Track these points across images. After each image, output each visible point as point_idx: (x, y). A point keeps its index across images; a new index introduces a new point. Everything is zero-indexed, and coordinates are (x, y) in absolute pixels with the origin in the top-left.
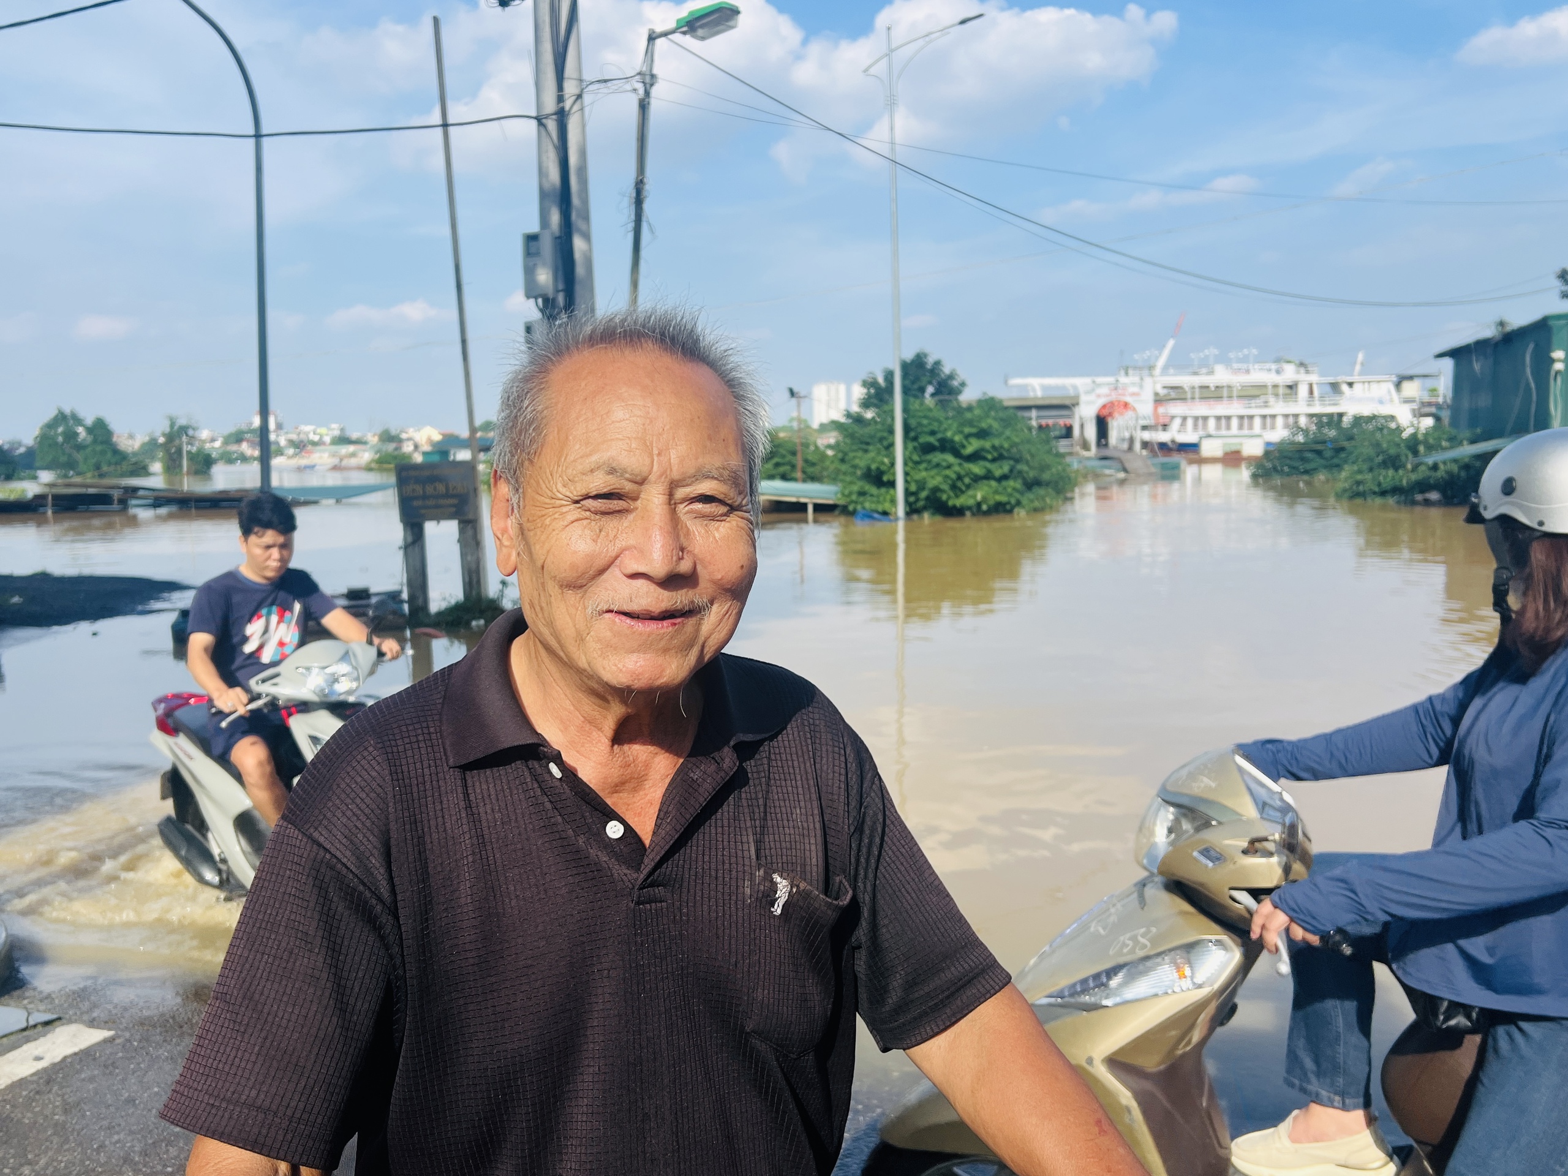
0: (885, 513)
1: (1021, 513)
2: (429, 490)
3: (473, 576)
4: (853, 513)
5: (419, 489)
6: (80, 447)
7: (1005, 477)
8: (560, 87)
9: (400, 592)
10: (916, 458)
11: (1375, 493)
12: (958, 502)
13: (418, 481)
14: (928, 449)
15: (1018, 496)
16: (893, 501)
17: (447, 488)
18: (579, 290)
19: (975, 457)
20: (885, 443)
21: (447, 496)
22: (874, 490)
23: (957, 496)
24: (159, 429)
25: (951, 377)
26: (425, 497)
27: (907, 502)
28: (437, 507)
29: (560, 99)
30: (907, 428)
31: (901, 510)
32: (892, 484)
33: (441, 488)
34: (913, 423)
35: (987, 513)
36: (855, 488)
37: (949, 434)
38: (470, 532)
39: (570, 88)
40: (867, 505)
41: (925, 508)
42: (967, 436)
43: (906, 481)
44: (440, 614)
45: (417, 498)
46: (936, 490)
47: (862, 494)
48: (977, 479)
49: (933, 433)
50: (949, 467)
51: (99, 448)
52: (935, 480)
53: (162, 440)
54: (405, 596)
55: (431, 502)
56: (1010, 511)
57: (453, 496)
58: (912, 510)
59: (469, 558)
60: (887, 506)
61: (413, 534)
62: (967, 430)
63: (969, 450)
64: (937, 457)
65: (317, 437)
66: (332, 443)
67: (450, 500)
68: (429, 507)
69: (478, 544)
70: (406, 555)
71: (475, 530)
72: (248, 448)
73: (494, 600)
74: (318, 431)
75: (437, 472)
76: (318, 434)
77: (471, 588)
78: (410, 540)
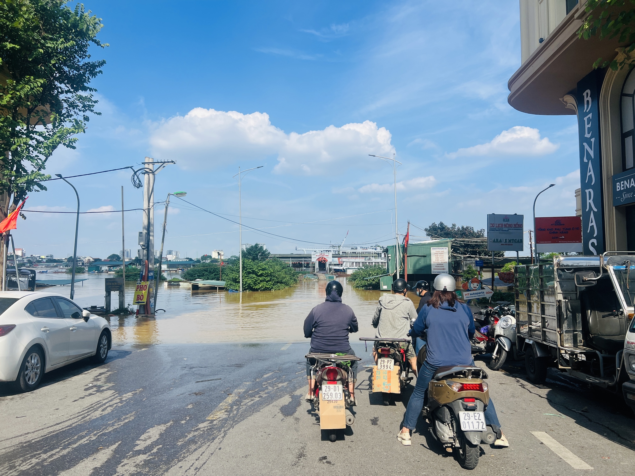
0: (237, 290)
1: (273, 290)
2: (113, 284)
3: (122, 303)
4: (228, 290)
5: (110, 284)
7: (269, 281)
8: (149, 204)
10: (245, 275)
11: (361, 286)
12: (256, 287)
13: (110, 282)
14: (249, 273)
15: (272, 286)
16: (239, 287)
19: (261, 275)
20: (238, 271)
21: (117, 285)
22: (234, 284)
23: (256, 286)
25: (266, 251)
26: (112, 286)
27: (243, 287)
28: (114, 288)
29: (149, 206)
30: (243, 267)
31: (241, 290)
32: (239, 282)
33: (116, 284)
34: (245, 265)
35: (264, 290)
36: (229, 283)
37: (254, 269)
38: (122, 293)
39: (151, 204)
40: (232, 288)
41: (247, 289)
42: (259, 270)
43: (242, 281)
44: (113, 312)
45: (110, 286)
46: (249, 284)
47: (230, 285)
48: (261, 281)
49: (250, 269)
50: (254, 278)
52: (249, 281)
54: (105, 308)
56: (270, 290)
57: (118, 285)
58: (244, 290)
59: (121, 299)
60: (237, 288)
61: (108, 294)
62: (259, 268)
63: (260, 274)
64: (251, 275)
65: (40, 260)
66: (47, 262)
67: (118, 287)
68: (112, 288)
69: (123, 296)
70: (106, 298)
71: (123, 293)
72: (9, 263)
73: (126, 308)
74: (41, 257)
75: (115, 280)
76: (41, 258)
77: (121, 306)
78: (107, 295)
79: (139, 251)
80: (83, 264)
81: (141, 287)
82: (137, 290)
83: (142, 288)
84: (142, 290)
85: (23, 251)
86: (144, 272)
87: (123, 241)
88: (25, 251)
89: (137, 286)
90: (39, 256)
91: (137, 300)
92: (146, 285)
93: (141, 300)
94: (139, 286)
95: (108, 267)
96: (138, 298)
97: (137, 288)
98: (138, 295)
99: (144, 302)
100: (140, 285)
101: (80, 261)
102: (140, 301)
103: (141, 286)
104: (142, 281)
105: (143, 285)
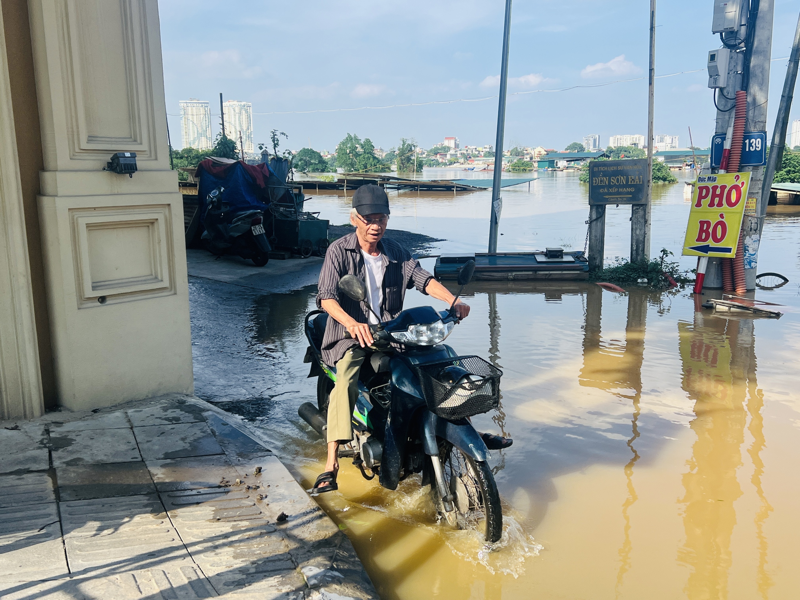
2: (614, 181)
3: (639, 244)
5: (605, 180)
6: (357, 155)
9: (584, 253)
13: (604, 174)
17: (627, 181)
18: (759, 24)
21: (627, 186)
24: (397, 146)
26: (610, 186)
28: (618, 193)
33: (623, 180)
38: (641, 213)
44: (611, 272)
45: (603, 187)
51: (367, 156)
53: (397, 152)
54: (586, 256)
55: (615, 190)
57: (631, 186)
59: (638, 232)
61: (597, 212)
65: (477, 153)
66: (485, 156)
67: (629, 190)
68: (610, 194)
69: (646, 222)
70: (590, 227)
71: (645, 211)
72: (440, 158)
73: (656, 264)
74: (477, 149)
75: (620, 168)
76: (477, 151)
77: (637, 254)
78: (594, 217)
79: (712, 57)
80: (531, 158)
81: (718, 191)
82: (699, 205)
83: (721, 196)
84: (720, 204)
85: (456, 140)
86: (729, 135)
87: (652, 28)
88: (458, 140)
89: (701, 189)
90: (475, 147)
91: (699, 239)
92: (736, 187)
93: (716, 240)
94: (707, 188)
95: (567, 161)
96: (701, 231)
97: (701, 197)
98: (702, 223)
99: (729, 250)
100: (710, 185)
101: (527, 154)
102: (711, 243)
103: (715, 188)
104: (722, 172)
105: (723, 188)
